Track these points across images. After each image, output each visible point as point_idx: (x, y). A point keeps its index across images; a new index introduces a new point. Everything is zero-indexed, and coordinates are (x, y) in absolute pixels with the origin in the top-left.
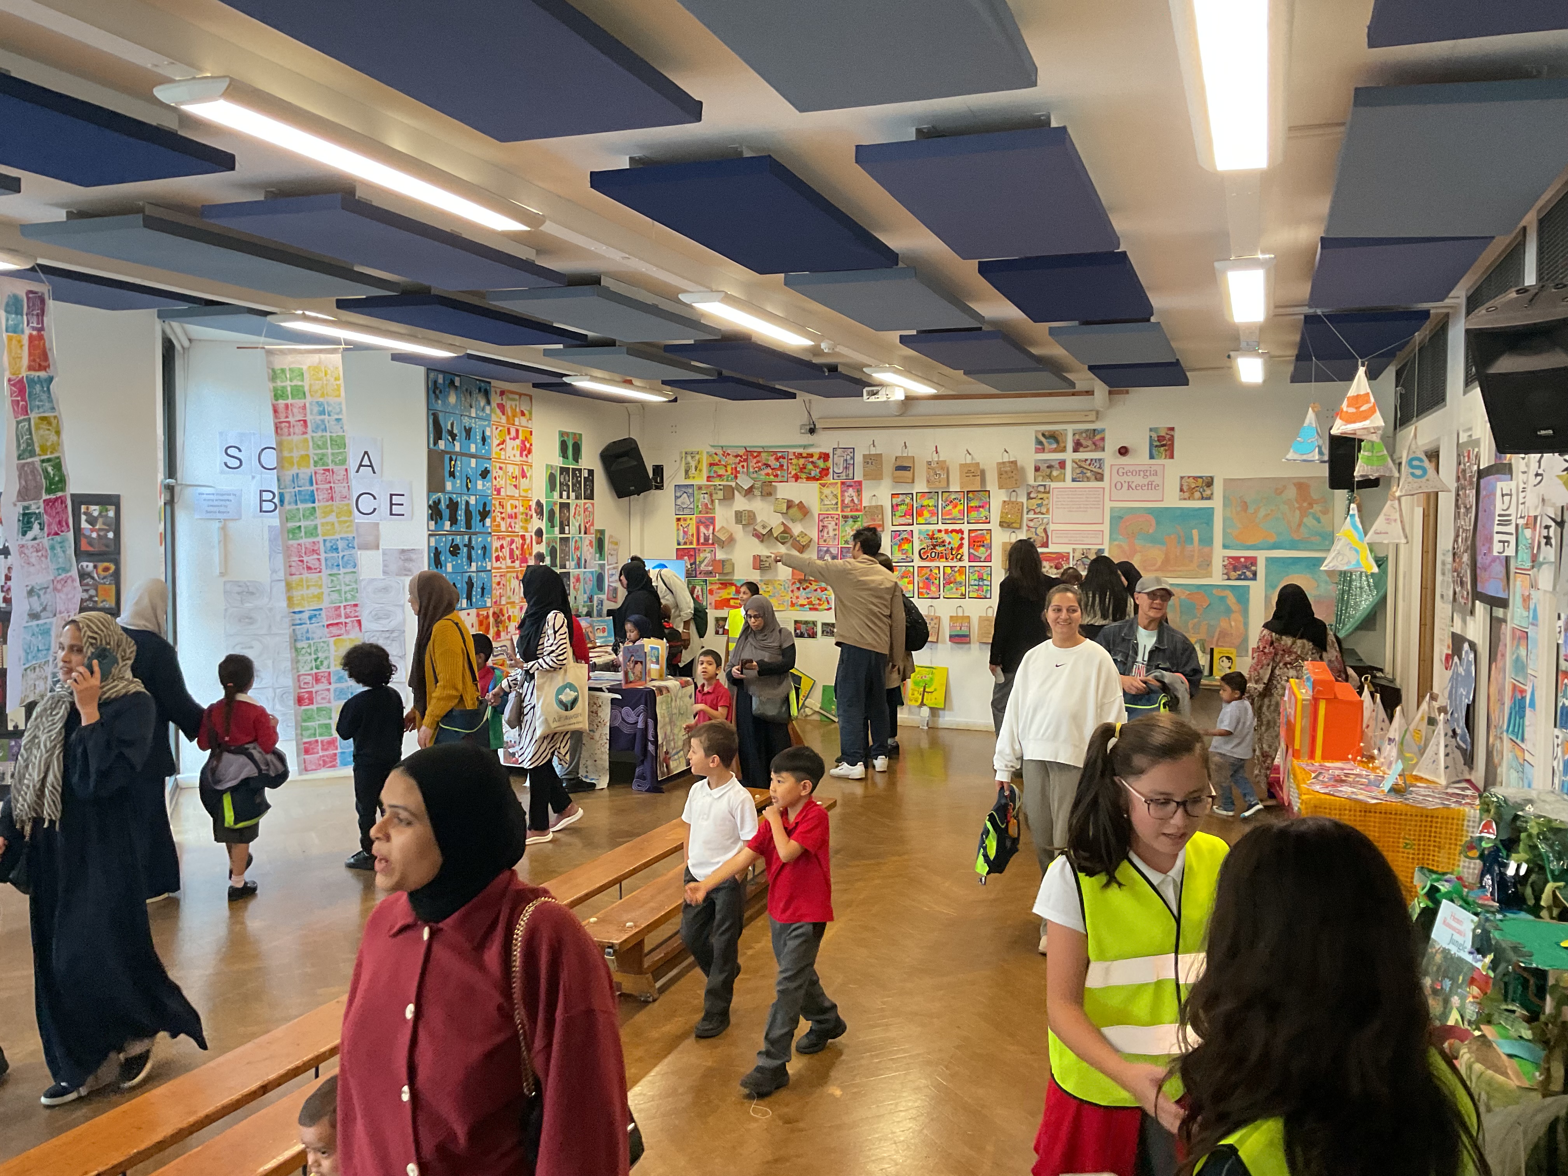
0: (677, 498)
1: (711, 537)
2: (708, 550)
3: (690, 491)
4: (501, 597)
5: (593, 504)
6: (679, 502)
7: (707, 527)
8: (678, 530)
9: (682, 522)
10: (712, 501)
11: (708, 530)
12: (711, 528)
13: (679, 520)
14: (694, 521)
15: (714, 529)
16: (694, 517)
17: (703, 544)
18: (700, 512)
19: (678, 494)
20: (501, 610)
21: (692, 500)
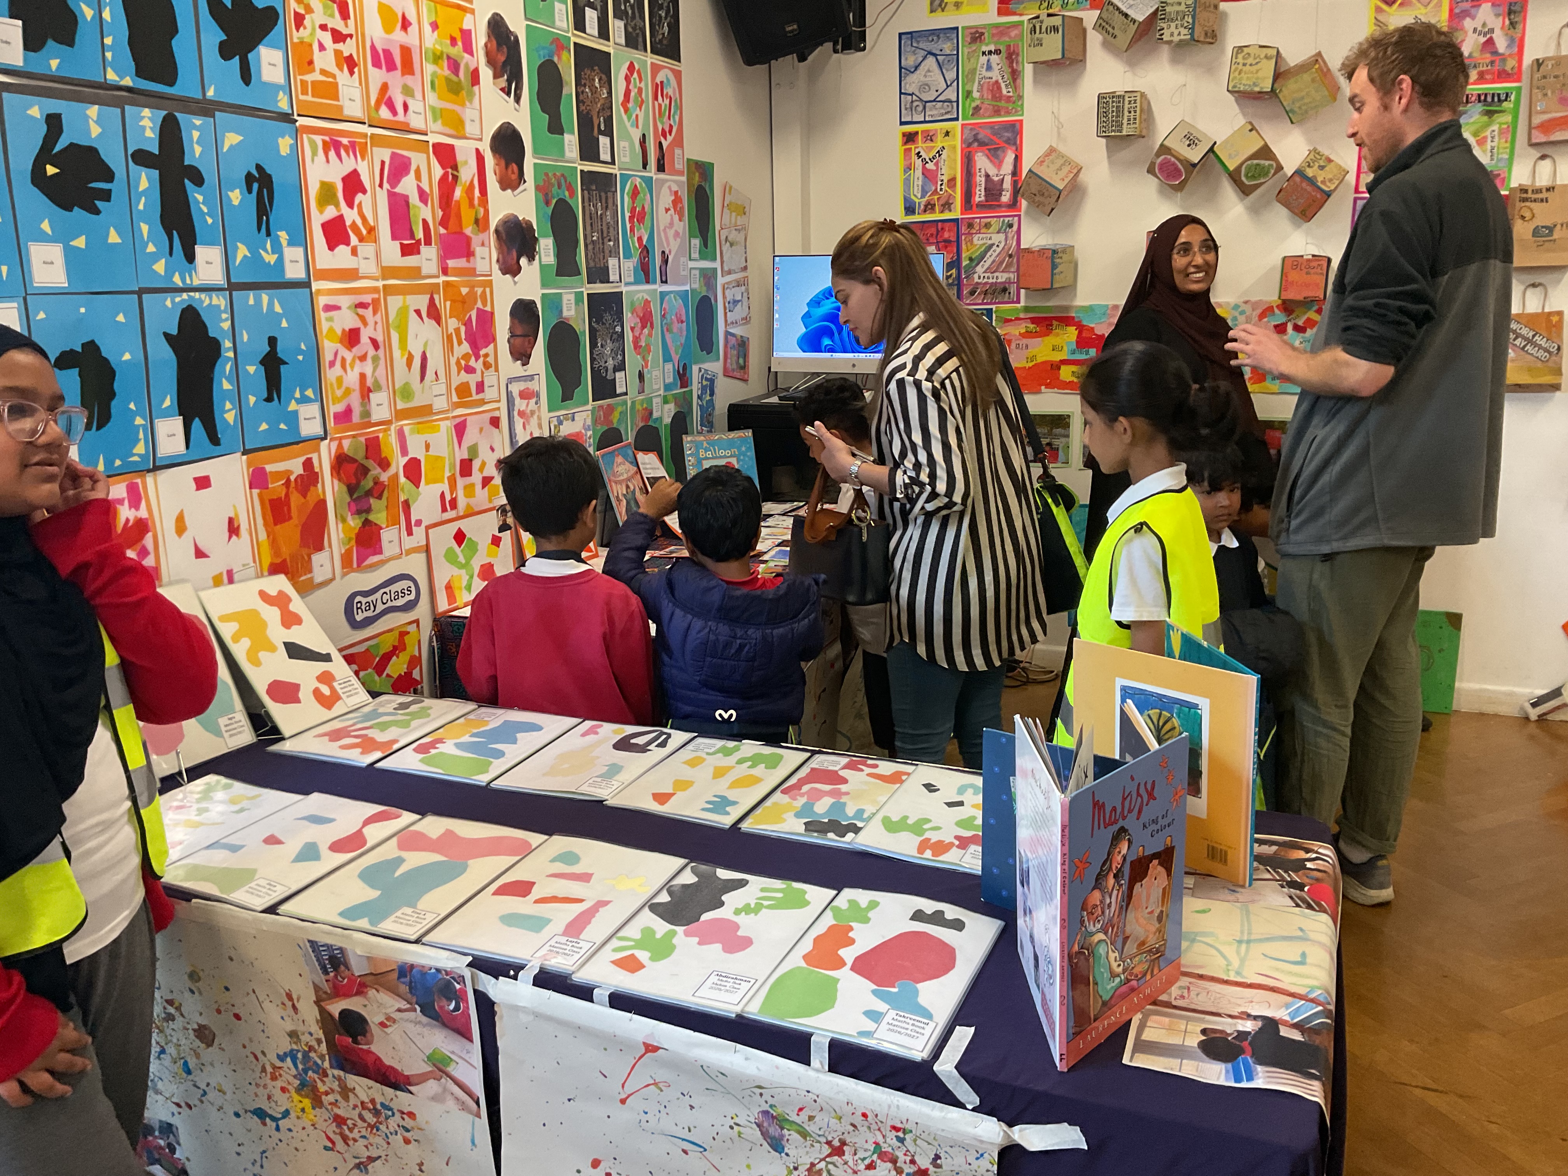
0: (904, 71)
1: (1007, 184)
2: (995, 224)
3: (948, 47)
4: (366, 392)
5: (678, 75)
6: (913, 83)
7: (995, 156)
8: (908, 168)
9: (920, 145)
10: (1015, 75)
11: (999, 166)
12: (1010, 157)
13: (910, 138)
14: (957, 141)
15: (1018, 159)
16: (957, 125)
17: (980, 205)
18: (977, 109)
19: (910, 61)
20: (373, 447)
21: (951, 75)
